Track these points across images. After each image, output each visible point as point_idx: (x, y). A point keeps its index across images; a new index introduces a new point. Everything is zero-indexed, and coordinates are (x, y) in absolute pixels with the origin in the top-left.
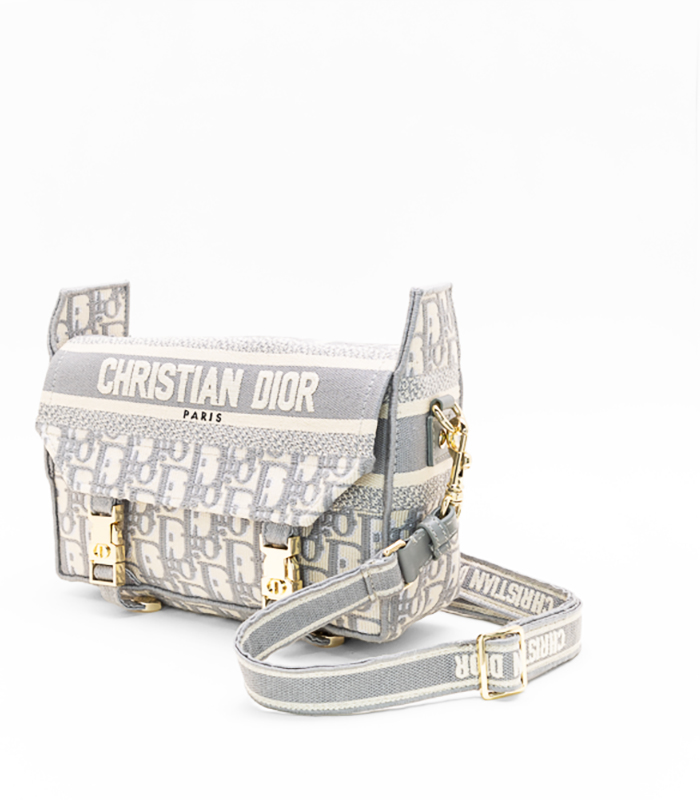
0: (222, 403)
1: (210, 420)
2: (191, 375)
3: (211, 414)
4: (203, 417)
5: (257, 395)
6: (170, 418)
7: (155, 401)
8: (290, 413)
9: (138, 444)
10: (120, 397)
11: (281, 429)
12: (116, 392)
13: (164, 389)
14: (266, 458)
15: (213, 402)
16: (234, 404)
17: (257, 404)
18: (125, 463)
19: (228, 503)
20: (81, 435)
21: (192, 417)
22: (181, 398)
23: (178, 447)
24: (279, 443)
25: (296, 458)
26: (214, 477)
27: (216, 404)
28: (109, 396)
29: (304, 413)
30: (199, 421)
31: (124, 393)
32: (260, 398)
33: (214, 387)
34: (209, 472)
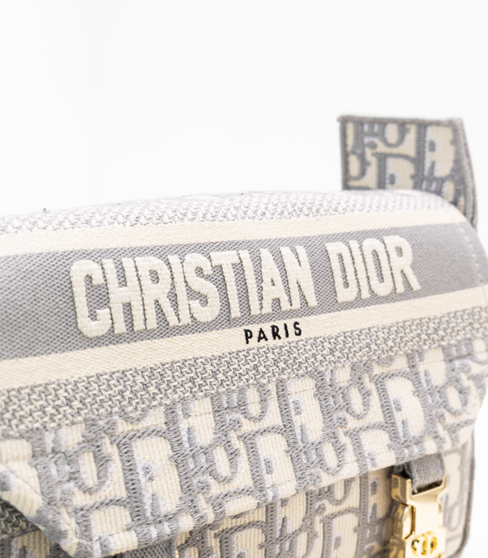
0: (297, 304)
1: (287, 335)
2: (239, 268)
3: (286, 326)
4: (275, 335)
5: (339, 281)
6: (226, 351)
7: (196, 326)
8: (393, 297)
9: (187, 415)
10: (132, 335)
11: (388, 322)
12: (121, 328)
13: (204, 300)
14: (377, 370)
15: (285, 306)
16: (312, 302)
17: (344, 295)
18: (178, 460)
19: (360, 455)
20: (71, 437)
21: (260, 339)
22: (236, 312)
23: (252, 396)
24: (390, 343)
25: (413, 358)
26: (321, 425)
27: (289, 307)
28: (111, 338)
29: (409, 293)
30: (271, 342)
31: (139, 325)
32: (346, 285)
33: (278, 280)
34: (311, 420)
